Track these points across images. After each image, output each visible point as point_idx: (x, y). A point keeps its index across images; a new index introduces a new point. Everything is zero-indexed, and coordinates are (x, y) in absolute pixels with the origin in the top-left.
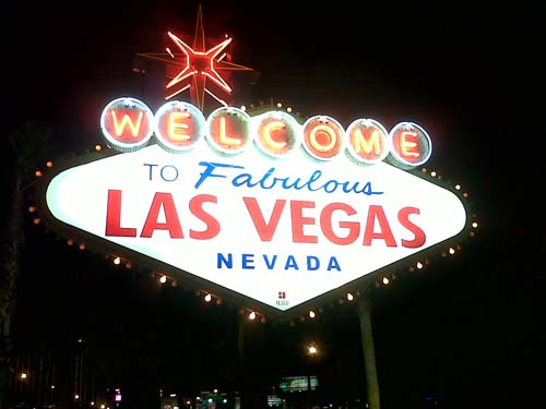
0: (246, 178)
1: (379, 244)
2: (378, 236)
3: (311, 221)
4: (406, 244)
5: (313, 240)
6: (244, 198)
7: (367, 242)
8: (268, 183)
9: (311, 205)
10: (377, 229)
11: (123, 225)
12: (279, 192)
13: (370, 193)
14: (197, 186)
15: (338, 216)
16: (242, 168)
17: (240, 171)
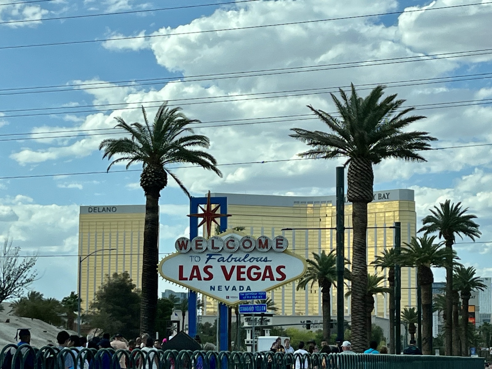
0: (222, 259)
1: (268, 280)
2: (268, 277)
3: (244, 273)
4: (278, 279)
5: (244, 279)
6: (221, 266)
7: (263, 280)
8: (230, 260)
9: (244, 267)
10: (268, 274)
11: (184, 277)
12: (233, 263)
13: (266, 261)
14: (206, 263)
15: (254, 270)
16: (221, 255)
17: (220, 256)
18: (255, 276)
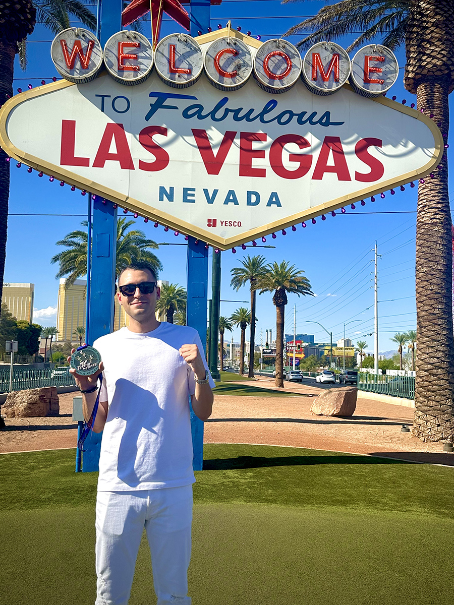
0: (197, 109)
2: (331, 169)
4: (360, 177)
5: (261, 173)
6: (193, 130)
7: (318, 176)
8: (219, 115)
10: (331, 162)
11: (77, 154)
14: (148, 118)
16: (194, 98)
17: (192, 102)
18: (294, 166)
